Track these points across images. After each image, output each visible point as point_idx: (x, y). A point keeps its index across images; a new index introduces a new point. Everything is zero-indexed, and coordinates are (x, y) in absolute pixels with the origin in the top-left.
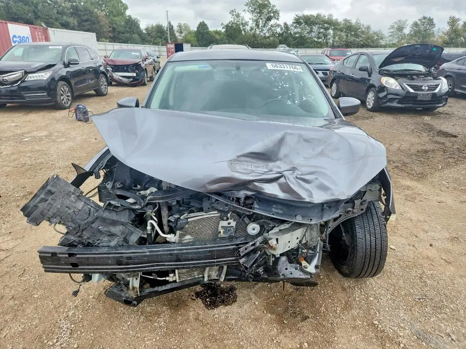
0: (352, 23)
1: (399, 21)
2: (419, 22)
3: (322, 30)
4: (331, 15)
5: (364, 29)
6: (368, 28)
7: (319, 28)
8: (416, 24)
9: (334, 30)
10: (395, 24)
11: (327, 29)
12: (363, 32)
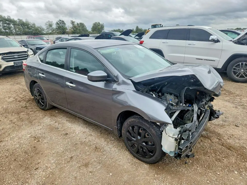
0: (23, 21)
1: (49, 21)
2: (58, 22)
3: (5, 25)
4: (9, 17)
5: (32, 25)
6: (34, 24)
7: (3, 23)
8: (57, 23)
9: (14, 25)
10: (47, 23)
11: (9, 24)
12: (32, 27)
